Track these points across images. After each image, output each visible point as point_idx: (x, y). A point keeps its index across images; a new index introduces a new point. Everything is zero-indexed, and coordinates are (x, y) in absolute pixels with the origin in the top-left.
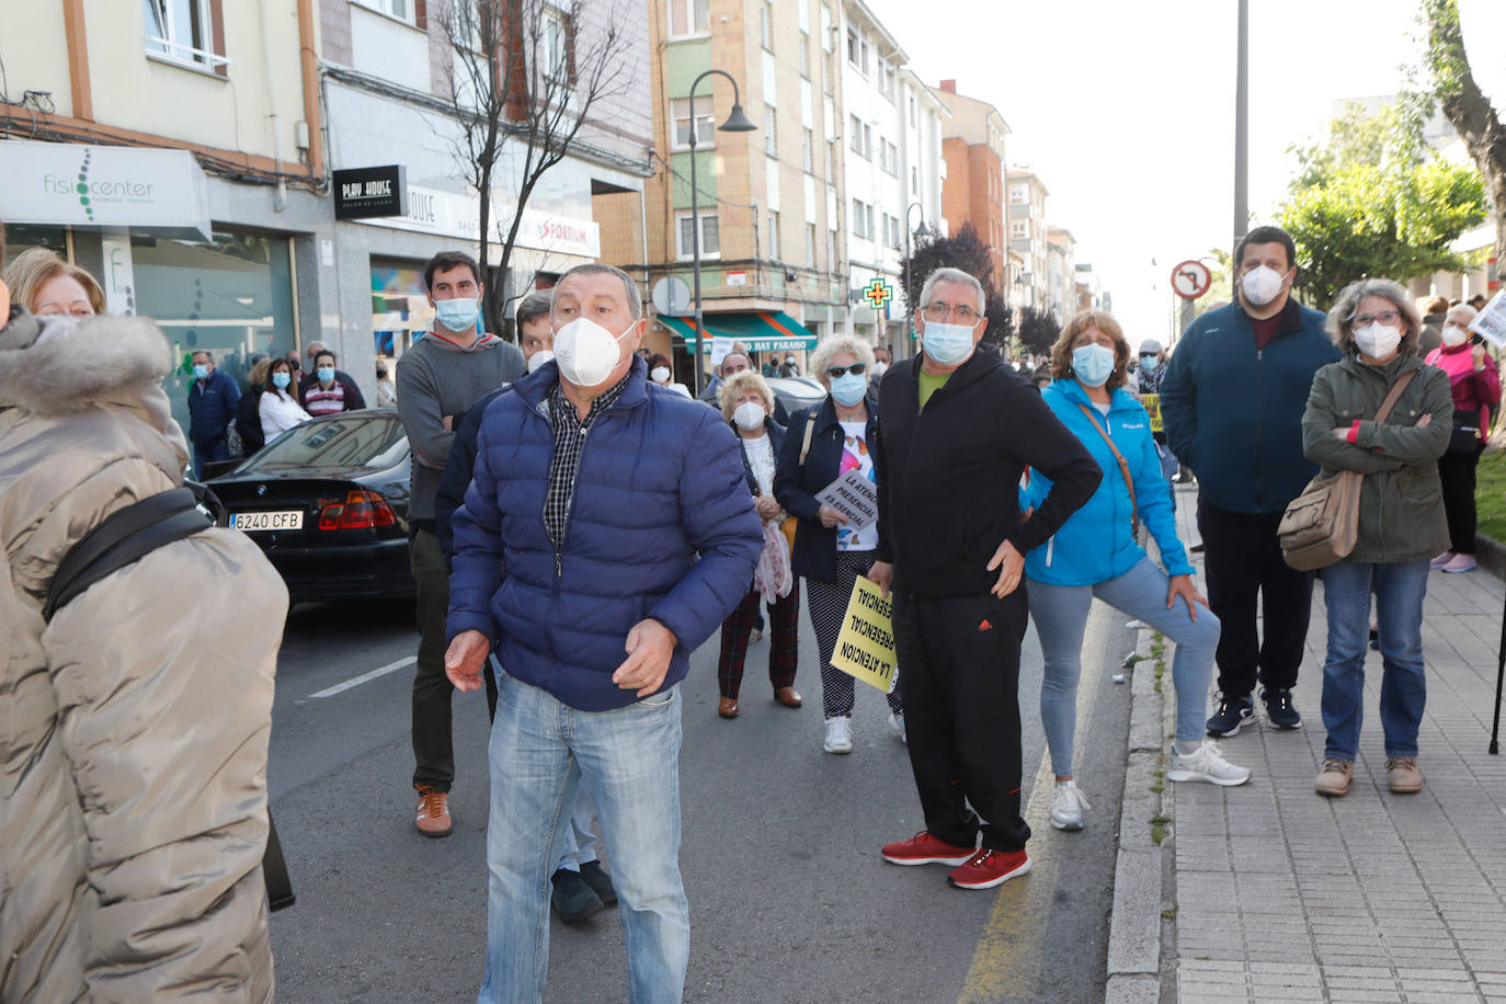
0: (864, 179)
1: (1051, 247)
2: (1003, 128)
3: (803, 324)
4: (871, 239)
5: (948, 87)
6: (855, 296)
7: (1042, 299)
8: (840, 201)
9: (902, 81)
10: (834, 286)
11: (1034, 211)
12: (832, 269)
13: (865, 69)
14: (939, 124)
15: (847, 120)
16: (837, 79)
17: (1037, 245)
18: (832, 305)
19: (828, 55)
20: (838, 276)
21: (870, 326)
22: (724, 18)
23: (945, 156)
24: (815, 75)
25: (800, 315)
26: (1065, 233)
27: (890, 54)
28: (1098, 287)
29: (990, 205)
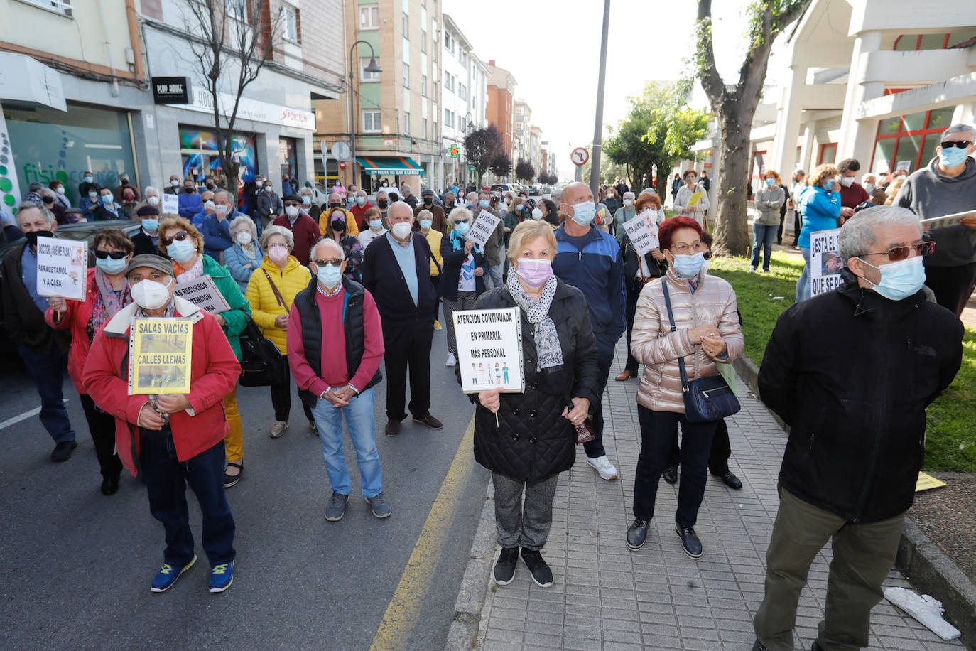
0: (450, 100)
1: (532, 134)
2: (514, 82)
3: (419, 165)
4: (453, 127)
5: (492, 63)
6: (444, 151)
7: (527, 155)
8: (439, 110)
9: (470, 58)
10: (435, 147)
11: (526, 119)
12: (434, 139)
13: (453, 51)
14: (486, 78)
15: (443, 73)
16: (439, 54)
17: (526, 133)
18: (434, 155)
19: (436, 43)
20: (437, 143)
21: (452, 164)
22: (385, 20)
23: (488, 93)
24: (429, 51)
25: (418, 160)
26: (538, 128)
27: (464, 44)
28: (550, 151)
29: (507, 115)
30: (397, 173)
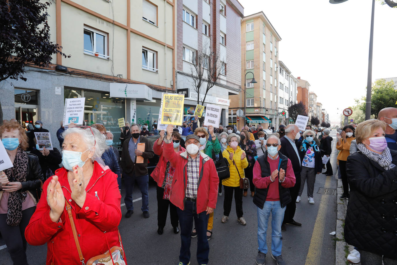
0: (282, 93)
1: (317, 106)
2: (309, 85)
3: (269, 119)
4: (283, 104)
5: (299, 78)
6: (279, 114)
7: (315, 115)
8: (277, 97)
9: (290, 77)
10: (275, 112)
11: (314, 100)
12: (275, 109)
13: (283, 74)
14: (297, 84)
15: (279, 83)
16: (277, 76)
17: (315, 105)
18: (275, 115)
19: (276, 72)
20: (276, 110)
21: (282, 119)
22: (256, 65)
23: (297, 90)
24: (273, 75)
25: (268, 117)
26: (320, 103)
27: (288, 72)
28: (326, 113)
29: (306, 99)
30: (260, 122)
